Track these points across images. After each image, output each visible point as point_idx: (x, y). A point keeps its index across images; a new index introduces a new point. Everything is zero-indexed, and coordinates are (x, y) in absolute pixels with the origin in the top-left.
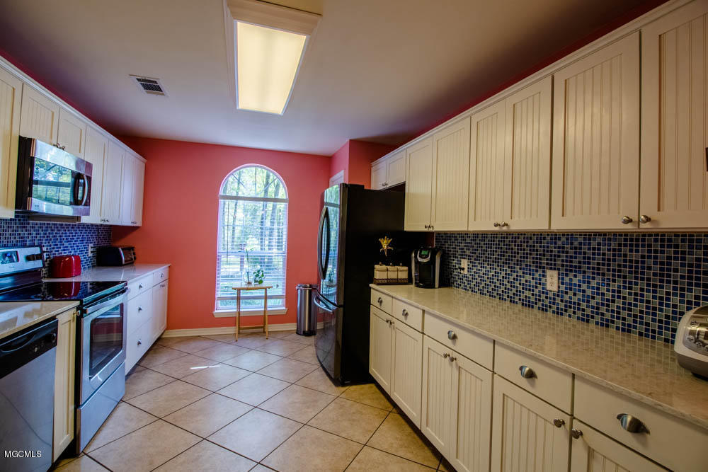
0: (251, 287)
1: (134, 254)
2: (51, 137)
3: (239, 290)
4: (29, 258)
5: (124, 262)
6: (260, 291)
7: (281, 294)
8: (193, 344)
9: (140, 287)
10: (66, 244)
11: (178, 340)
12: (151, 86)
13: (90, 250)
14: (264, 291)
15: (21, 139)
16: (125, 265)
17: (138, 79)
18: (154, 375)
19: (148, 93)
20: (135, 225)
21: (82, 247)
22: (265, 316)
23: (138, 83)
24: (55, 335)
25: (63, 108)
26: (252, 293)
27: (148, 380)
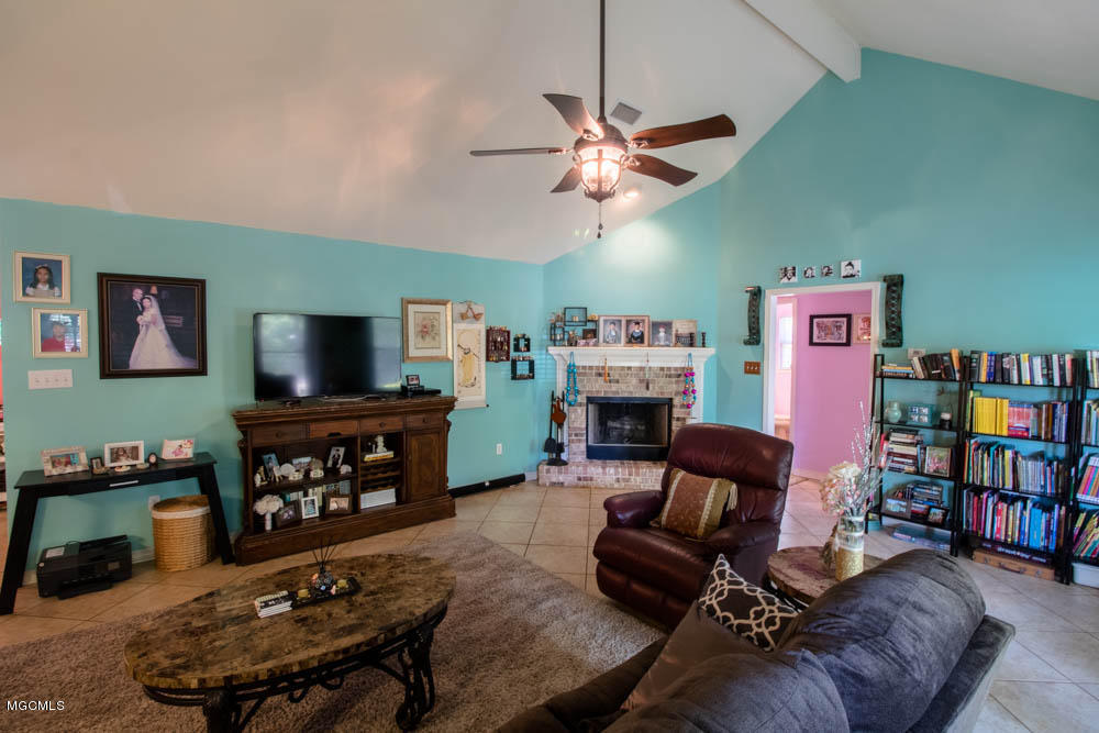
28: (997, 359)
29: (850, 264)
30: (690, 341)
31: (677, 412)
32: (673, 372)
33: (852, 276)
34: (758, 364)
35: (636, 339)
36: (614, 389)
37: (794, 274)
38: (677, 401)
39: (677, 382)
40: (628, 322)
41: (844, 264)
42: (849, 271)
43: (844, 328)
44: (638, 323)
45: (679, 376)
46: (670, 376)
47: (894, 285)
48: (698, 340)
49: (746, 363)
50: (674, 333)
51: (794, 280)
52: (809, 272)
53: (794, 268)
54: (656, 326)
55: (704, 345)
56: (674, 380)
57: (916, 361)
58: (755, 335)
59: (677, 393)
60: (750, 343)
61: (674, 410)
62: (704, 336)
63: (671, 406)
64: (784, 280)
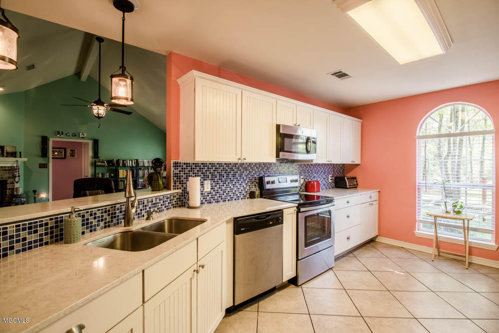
0: (448, 215)
1: (356, 181)
2: (293, 121)
3: (435, 217)
4: (292, 181)
5: (348, 187)
6: (458, 221)
7: (490, 228)
8: (394, 252)
9: (348, 202)
10: (315, 175)
11: (386, 246)
12: (341, 75)
13: (330, 178)
14: (462, 221)
15: (277, 125)
16: (349, 188)
17: (332, 74)
18: (357, 262)
19: (342, 79)
20: (353, 163)
21: (325, 177)
22: (465, 245)
23: (334, 76)
24: (281, 218)
25: (298, 104)
26: (448, 221)
27: (352, 264)
28: (123, 161)
29: (83, 134)
30: (13, 155)
31: (9, 186)
32: (7, 168)
33: (84, 138)
34: (46, 164)
37: (63, 134)
38: (9, 181)
39: (9, 173)
41: (81, 134)
42: (83, 136)
43: (63, 152)
45: (10, 170)
46: (5, 170)
47: (96, 142)
48: (18, 155)
49: (40, 164)
50: (5, 151)
51: (62, 136)
52: (68, 134)
53: (62, 132)
55: (20, 157)
56: (7, 172)
57: (105, 162)
58: (44, 153)
59: (9, 178)
60: (42, 157)
61: (8, 185)
62: (20, 153)
63: (7, 183)
64: (59, 136)
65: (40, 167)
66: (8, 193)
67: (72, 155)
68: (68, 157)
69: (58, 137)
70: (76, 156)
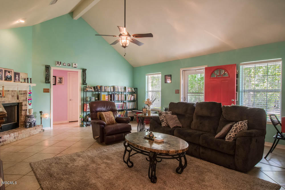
28: (105, 87)
29: (75, 64)
30: (26, 80)
32: (23, 92)
33: (76, 67)
34: (49, 89)
35: (9, 79)
36: (3, 100)
37: (61, 64)
38: (23, 104)
40: (5, 71)
41: (74, 64)
43: (54, 80)
44: (9, 72)
47: (84, 71)
48: (29, 81)
49: (44, 89)
51: (60, 65)
52: (64, 64)
53: (61, 62)
54: (16, 74)
55: (31, 82)
56: (23, 95)
57: (92, 88)
58: (47, 80)
59: (24, 100)
60: (46, 83)
61: (23, 107)
62: (31, 79)
63: (22, 105)
64: (58, 65)
65: (44, 92)
66: (23, 114)
67: (60, 82)
68: (57, 83)
69: (58, 67)
70: (63, 83)
